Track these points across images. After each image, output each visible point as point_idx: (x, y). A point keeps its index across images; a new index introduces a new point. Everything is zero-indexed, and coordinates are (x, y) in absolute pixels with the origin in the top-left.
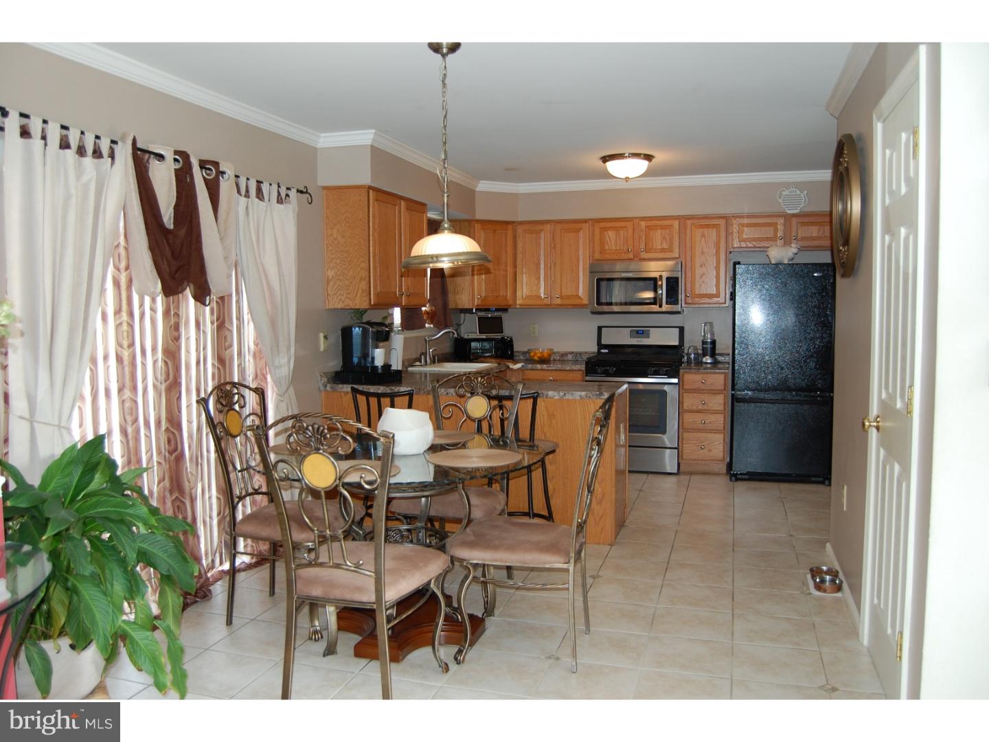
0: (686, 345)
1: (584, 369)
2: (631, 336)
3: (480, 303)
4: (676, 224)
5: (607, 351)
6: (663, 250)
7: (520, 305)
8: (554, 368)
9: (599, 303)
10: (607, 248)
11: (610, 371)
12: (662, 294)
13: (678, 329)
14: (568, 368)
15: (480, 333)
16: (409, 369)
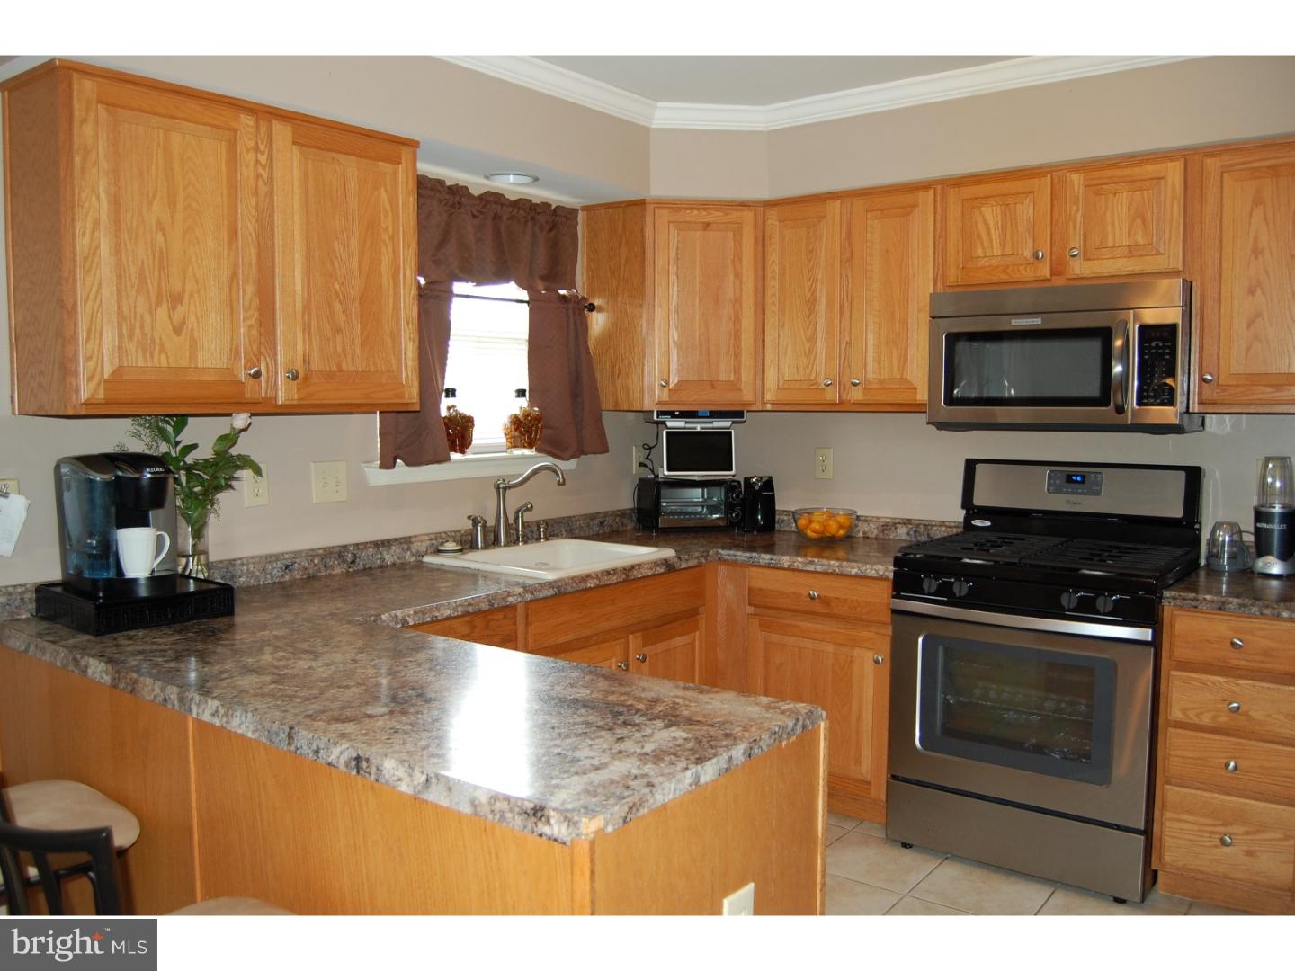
0: (1210, 516)
1: (891, 575)
2: (1054, 489)
3: (665, 397)
4: (1174, 172)
5: (988, 524)
6: (1133, 251)
7: (773, 404)
8: (819, 568)
9: (951, 401)
10: (980, 252)
11: (956, 589)
12: (1125, 374)
13: (1183, 474)
14: (854, 571)
15: (669, 470)
16: (427, 559)
